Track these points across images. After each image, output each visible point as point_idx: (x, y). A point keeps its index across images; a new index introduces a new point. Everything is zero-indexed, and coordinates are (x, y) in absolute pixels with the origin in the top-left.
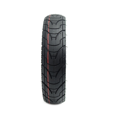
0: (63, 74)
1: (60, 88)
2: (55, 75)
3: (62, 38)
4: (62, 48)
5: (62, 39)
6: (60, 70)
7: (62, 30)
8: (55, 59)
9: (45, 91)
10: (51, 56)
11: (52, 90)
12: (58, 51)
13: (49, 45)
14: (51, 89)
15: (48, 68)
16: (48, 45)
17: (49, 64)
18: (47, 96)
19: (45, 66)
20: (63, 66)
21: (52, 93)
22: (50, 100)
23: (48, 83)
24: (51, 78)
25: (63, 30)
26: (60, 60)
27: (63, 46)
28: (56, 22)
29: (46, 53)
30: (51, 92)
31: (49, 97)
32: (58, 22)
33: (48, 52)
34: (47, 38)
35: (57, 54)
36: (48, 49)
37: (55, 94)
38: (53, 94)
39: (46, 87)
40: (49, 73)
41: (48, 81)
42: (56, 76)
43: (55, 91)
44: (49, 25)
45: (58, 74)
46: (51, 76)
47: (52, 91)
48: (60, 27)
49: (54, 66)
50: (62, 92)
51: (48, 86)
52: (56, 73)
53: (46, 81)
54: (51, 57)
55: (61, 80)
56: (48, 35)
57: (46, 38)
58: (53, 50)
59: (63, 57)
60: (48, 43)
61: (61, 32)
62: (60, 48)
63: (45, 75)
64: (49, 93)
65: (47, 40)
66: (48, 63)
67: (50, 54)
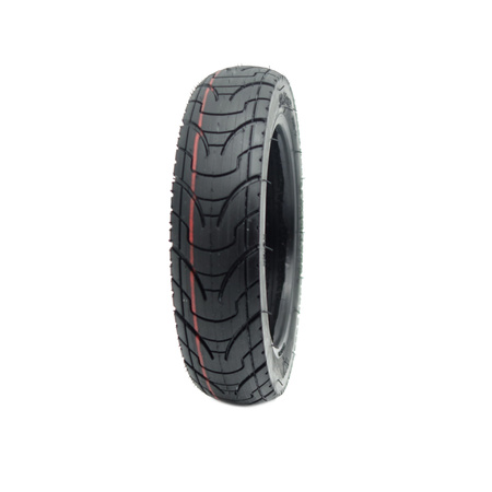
0: (249, 284)
1: (239, 339)
2: (218, 288)
3: (246, 147)
4: (247, 184)
5: (246, 152)
6: (234, 268)
7: (250, 118)
8: (218, 225)
9: (187, 346)
10: (202, 215)
11: (212, 346)
12: (228, 198)
13: (198, 173)
14: (207, 342)
15: (192, 262)
16: (194, 175)
17: (195, 247)
18: (196, 367)
19: (182, 251)
20: (247, 252)
21: (212, 357)
22: (211, 383)
23: (195, 318)
24: (205, 298)
25: (256, 120)
26: (236, 229)
27: (249, 179)
28: (232, 90)
29: (184, 202)
30: (210, 352)
31: (204, 372)
32: (239, 90)
33: (192, 202)
34: (192, 150)
35: (225, 206)
36: (193, 188)
37: (226, 359)
38: (216, 359)
39: (189, 331)
40: (197, 279)
41: (194, 310)
42: (221, 291)
43: (223, 347)
44: (204, 102)
45: (228, 284)
46: (203, 291)
47: (211, 349)
48: (245, 108)
49: (214, 254)
50: (250, 353)
51: (196, 329)
52: (221, 279)
53: (186, 307)
54: (203, 221)
55: (242, 307)
56: (197, 136)
57: (188, 150)
58: (212, 190)
59: (249, 220)
60: (194, 168)
61: (248, 127)
62: (238, 183)
63: (184, 288)
64: (203, 354)
65: (191, 157)
66: (191, 239)
67: (198, 206)
